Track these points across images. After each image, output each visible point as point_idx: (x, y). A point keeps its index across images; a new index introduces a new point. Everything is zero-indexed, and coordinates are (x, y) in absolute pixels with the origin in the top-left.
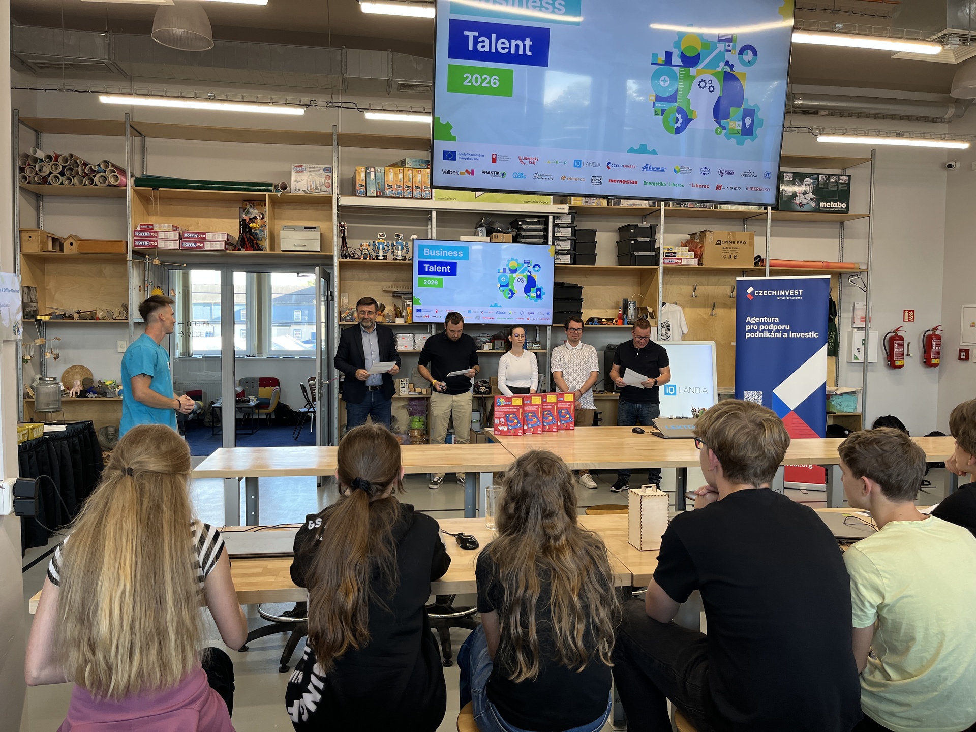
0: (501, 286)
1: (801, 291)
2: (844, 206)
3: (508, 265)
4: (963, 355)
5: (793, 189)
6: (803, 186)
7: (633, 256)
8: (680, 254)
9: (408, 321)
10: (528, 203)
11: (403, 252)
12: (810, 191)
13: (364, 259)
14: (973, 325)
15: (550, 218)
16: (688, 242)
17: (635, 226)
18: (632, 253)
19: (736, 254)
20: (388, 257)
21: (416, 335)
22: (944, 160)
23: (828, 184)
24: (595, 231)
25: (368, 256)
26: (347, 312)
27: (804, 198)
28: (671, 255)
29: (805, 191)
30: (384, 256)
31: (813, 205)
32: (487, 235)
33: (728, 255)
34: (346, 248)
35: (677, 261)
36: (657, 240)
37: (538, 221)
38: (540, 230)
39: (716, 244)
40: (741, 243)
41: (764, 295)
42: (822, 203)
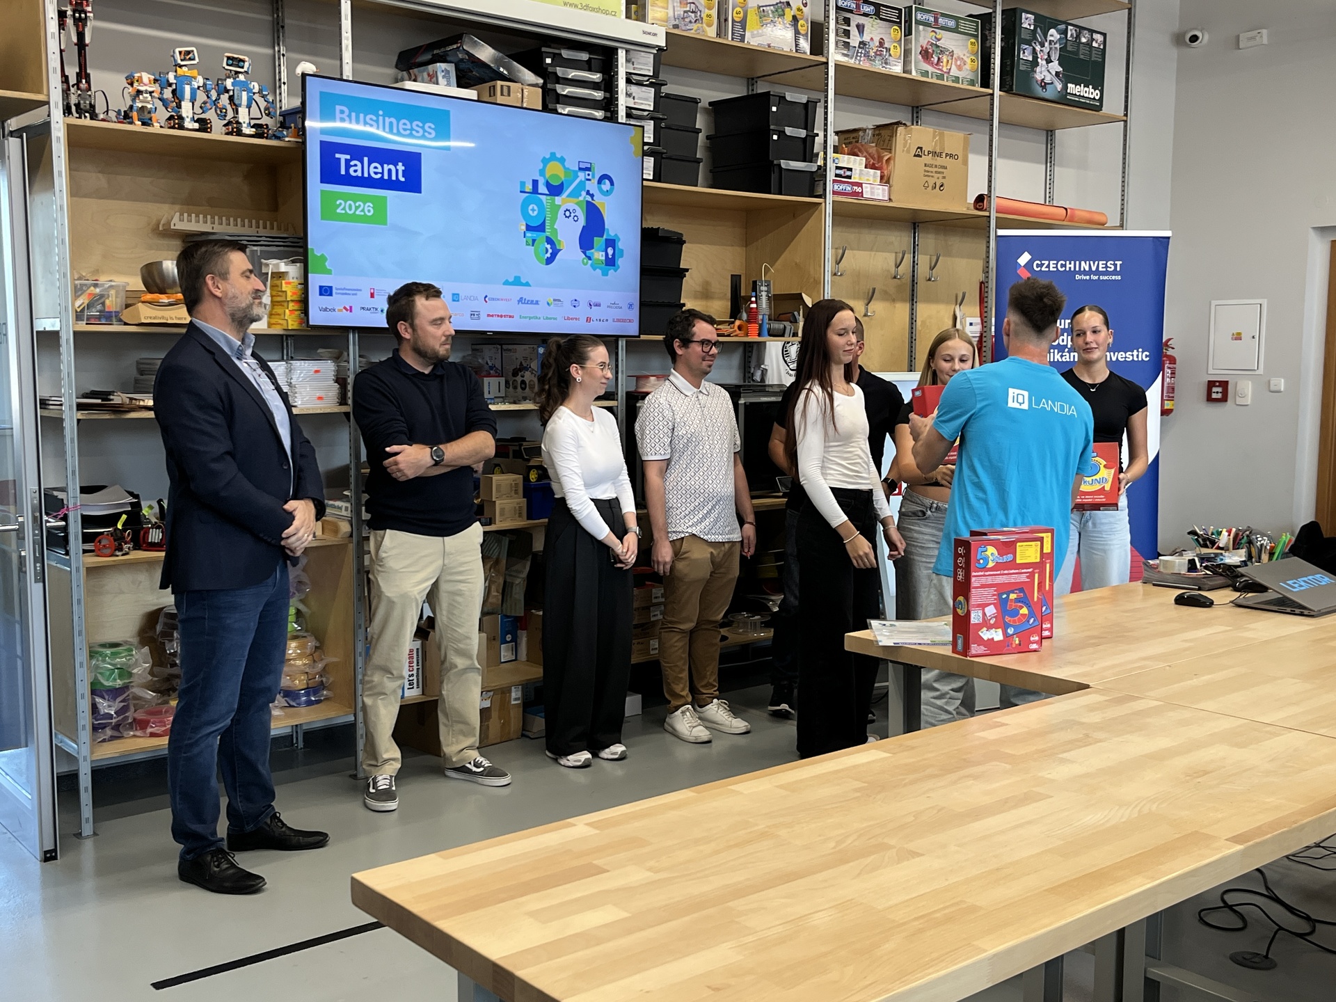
0: (529, 228)
1: (1119, 263)
2: (1096, 94)
3: (542, 173)
4: (1217, 393)
5: (1034, 49)
6: (1047, 44)
7: (776, 170)
8: (858, 172)
9: (281, 322)
10: (573, 9)
11: (255, 112)
12: (1055, 56)
13: (144, 124)
14: (1238, 337)
15: (622, 55)
16: (857, 147)
17: (780, 97)
18: (775, 162)
19: (943, 181)
20: (213, 124)
21: (296, 364)
22: (1176, 27)
23: (1078, 47)
24: (698, 103)
25: (153, 115)
26: (89, 291)
27: (1048, 72)
28: (844, 174)
29: (1049, 56)
30: (198, 119)
31: (1059, 86)
32: (459, 86)
33: (931, 181)
34: (86, 85)
35: (855, 188)
36: (817, 135)
37: (589, 61)
38: (594, 86)
39: (915, 156)
40: (951, 156)
41: (1051, 269)
42: (1069, 85)
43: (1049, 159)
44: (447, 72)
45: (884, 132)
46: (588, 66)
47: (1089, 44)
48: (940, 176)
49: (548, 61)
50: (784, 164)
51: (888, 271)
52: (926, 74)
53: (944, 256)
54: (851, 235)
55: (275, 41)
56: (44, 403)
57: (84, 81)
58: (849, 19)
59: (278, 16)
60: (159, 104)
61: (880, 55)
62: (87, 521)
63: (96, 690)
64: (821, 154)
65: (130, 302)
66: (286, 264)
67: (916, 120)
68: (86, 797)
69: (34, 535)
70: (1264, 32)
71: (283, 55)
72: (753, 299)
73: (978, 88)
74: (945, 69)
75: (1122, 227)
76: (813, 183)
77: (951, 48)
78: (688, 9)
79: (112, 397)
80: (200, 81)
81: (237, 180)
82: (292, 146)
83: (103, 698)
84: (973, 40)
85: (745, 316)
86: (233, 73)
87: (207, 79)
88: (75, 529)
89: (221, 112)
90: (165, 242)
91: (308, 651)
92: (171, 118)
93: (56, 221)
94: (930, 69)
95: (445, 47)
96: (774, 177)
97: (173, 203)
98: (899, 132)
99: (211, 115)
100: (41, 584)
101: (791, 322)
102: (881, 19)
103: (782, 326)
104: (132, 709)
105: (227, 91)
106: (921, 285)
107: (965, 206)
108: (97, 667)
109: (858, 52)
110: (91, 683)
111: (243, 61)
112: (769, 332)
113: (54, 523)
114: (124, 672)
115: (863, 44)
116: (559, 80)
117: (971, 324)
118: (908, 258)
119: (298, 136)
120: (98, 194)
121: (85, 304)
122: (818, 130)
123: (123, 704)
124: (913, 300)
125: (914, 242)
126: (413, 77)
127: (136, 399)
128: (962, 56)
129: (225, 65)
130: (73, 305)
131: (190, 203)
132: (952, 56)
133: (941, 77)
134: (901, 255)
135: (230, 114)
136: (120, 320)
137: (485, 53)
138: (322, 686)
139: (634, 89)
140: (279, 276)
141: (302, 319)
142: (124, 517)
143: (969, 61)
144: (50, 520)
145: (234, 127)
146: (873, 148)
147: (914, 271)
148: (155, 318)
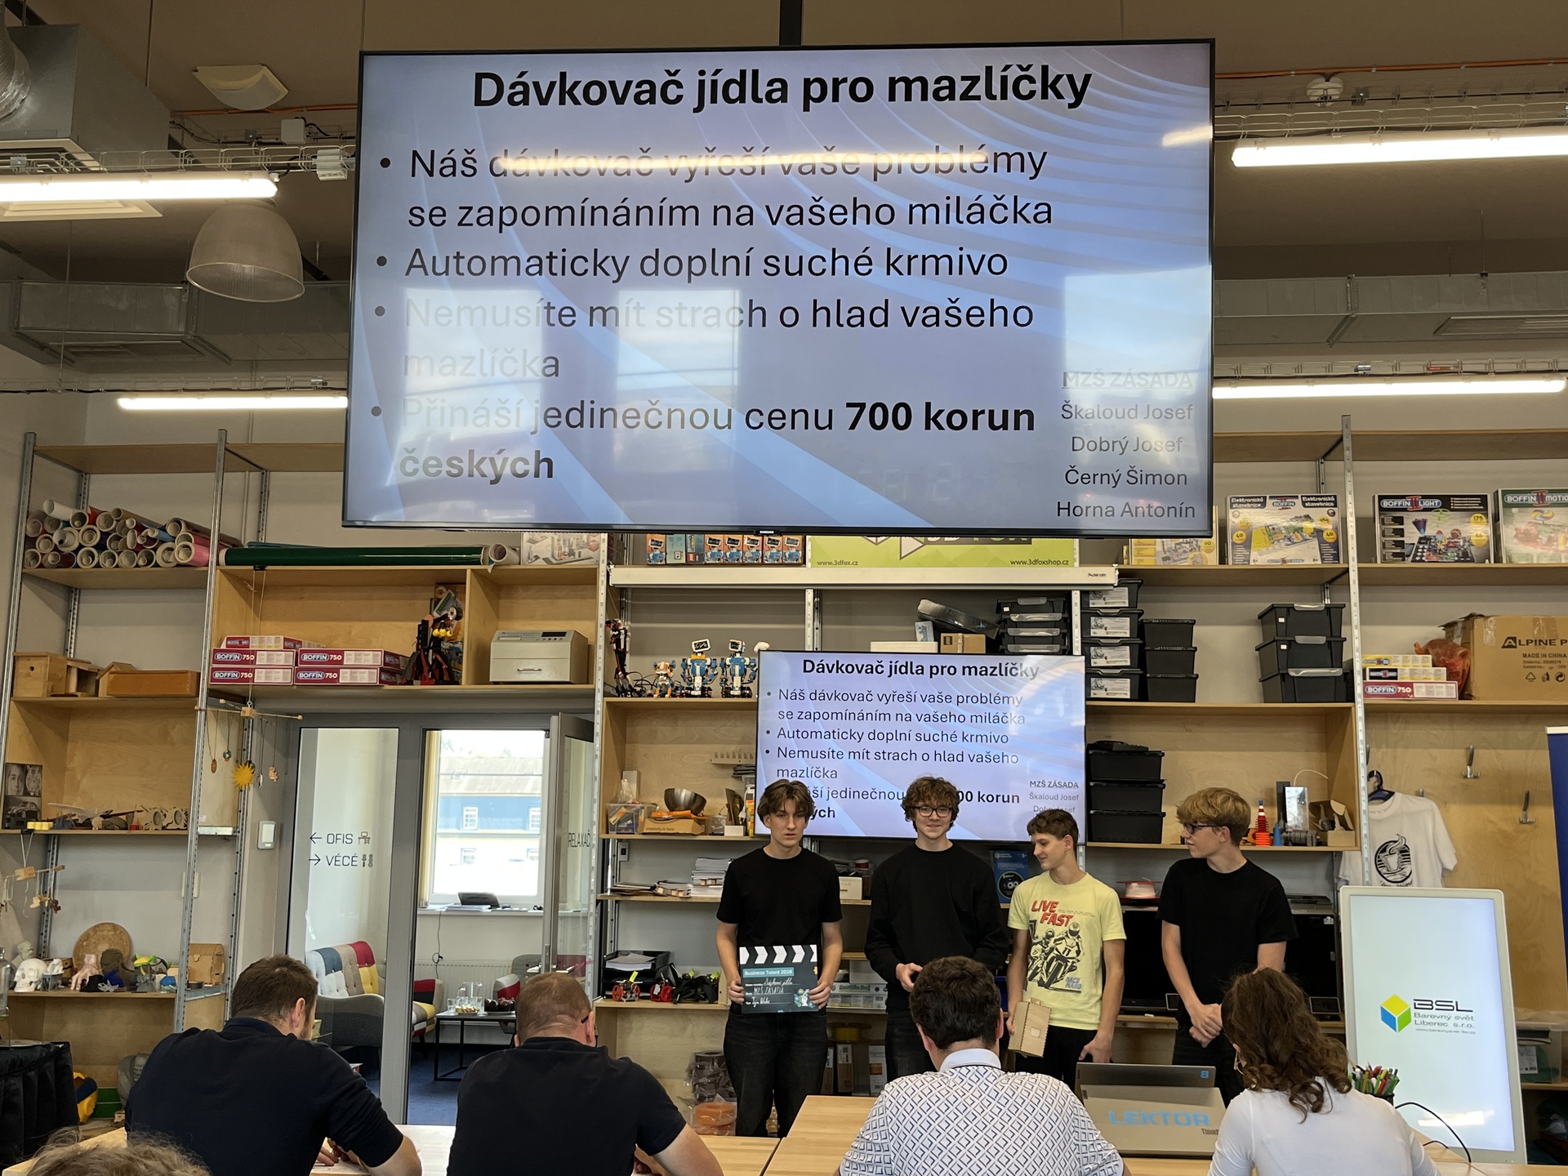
7: (1287, 678)
8: (1407, 672)
10: (1021, 565)
16: (1431, 644)
17: (1288, 608)
18: (1282, 671)
19: (1562, 670)
20: (712, 691)
26: (620, 811)
28: (1383, 676)
30: (705, 688)
33: (1539, 673)
34: (622, 675)
35: (1401, 688)
36: (1344, 639)
37: (1049, 604)
38: (1052, 625)
39: (1504, 647)
44: (925, 630)
45: (1468, 625)
46: (1048, 609)
48: (1555, 665)
49: (1006, 609)
52: (1527, 557)
57: (620, 673)
58: (1401, 517)
65: (647, 817)
74: (1562, 548)
86: (734, 653)
89: (722, 681)
94: (1536, 551)
96: (1285, 686)
98: (1476, 624)
99: (714, 684)
102: (1454, 510)
109: (1418, 548)
111: (738, 645)
115: (1424, 540)
116: (1012, 624)
135: (729, 682)
139: (1096, 620)
142: (635, 974)
145: (725, 692)
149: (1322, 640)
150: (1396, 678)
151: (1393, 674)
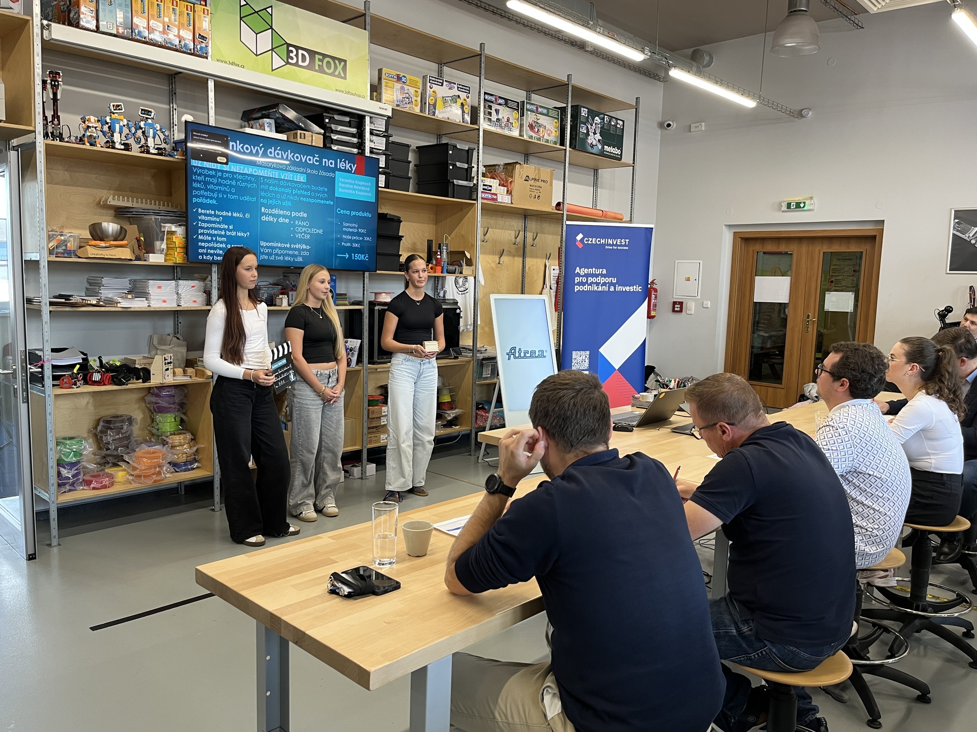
1: (627, 240)
2: (619, 152)
4: (677, 307)
5: (587, 127)
6: (594, 125)
7: (452, 184)
8: (495, 188)
9: (172, 258)
10: (341, 93)
11: (158, 141)
12: (598, 131)
13: (91, 145)
14: (688, 279)
15: (367, 119)
16: (495, 174)
17: (454, 146)
18: (451, 181)
19: (539, 194)
20: (132, 146)
21: (181, 282)
22: (660, 119)
23: (610, 127)
24: (409, 147)
25: (97, 140)
26: (57, 238)
27: (594, 139)
28: (487, 189)
29: (595, 131)
30: (124, 143)
31: (600, 147)
32: (277, 132)
33: (533, 195)
34: (57, 122)
35: (493, 196)
36: (473, 167)
37: (350, 122)
38: (353, 135)
39: (525, 180)
40: (544, 181)
41: (593, 243)
42: (605, 146)
43: (595, 184)
44: (270, 124)
45: (509, 167)
46: (349, 124)
47: (615, 126)
48: (538, 191)
49: (327, 121)
50: (455, 181)
51: (511, 240)
52: (531, 137)
53: (540, 233)
54: (491, 221)
55: (171, 101)
56: (29, 301)
57: (56, 120)
58: (491, 106)
59: (172, 87)
60: (100, 134)
61: (507, 126)
62: (55, 367)
63: (60, 463)
64: (476, 177)
65: (82, 245)
66: (176, 227)
67: (526, 161)
68: (54, 524)
69: (22, 376)
70: (703, 123)
71: (175, 109)
72: (439, 253)
73: (558, 146)
74: (541, 135)
75: (631, 221)
76: (471, 192)
77: (545, 124)
78: (405, 96)
79: (71, 298)
80: (125, 122)
81: (148, 178)
82: (179, 161)
83: (65, 468)
84: (556, 121)
85: (434, 262)
86: (145, 118)
87: (129, 121)
88: (48, 373)
89: (137, 140)
90: (104, 211)
91: (187, 442)
92: (107, 142)
93: (38, 198)
94: (534, 135)
95: (269, 110)
96: (450, 189)
97: (110, 190)
98: (517, 167)
99: (131, 141)
100: (26, 404)
101: (459, 266)
102: (508, 107)
103: (454, 268)
104: (82, 474)
105: (141, 128)
106: (528, 248)
107: (550, 208)
108: (61, 451)
109: (496, 124)
110: (57, 460)
111: (151, 112)
112: (447, 271)
113: (34, 369)
114: (78, 454)
115: (498, 120)
116: (332, 131)
117: (554, 270)
118: (522, 233)
119: (183, 155)
120: (64, 183)
121: (55, 246)
122: (474, 165)
123: (76, 471)
124: (524, 256)
125: (525, 226)
126: (251, 126)
127: (86, 300)
128: (550, 129)
129: (140, 114)
130: (47, 246)
131: (119, 190)
132: (545, 128)
133: (539, 139)
134: (518, 232)
135: (143, 141)
136: (76, 255)
137: (291, 114)
138: (195, 461)
139: (374, 138)
140: (172, 233)
141: (185, 257)
142: (78, 366)
143: (554, 131)
144: (32, 367)
145: (145, 149)
146: (503, 175)
147: (524, 241)
148: (97, 255)
149: (466, 166)
150: (490, 190)
151: (490, 188)
